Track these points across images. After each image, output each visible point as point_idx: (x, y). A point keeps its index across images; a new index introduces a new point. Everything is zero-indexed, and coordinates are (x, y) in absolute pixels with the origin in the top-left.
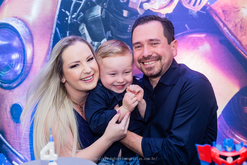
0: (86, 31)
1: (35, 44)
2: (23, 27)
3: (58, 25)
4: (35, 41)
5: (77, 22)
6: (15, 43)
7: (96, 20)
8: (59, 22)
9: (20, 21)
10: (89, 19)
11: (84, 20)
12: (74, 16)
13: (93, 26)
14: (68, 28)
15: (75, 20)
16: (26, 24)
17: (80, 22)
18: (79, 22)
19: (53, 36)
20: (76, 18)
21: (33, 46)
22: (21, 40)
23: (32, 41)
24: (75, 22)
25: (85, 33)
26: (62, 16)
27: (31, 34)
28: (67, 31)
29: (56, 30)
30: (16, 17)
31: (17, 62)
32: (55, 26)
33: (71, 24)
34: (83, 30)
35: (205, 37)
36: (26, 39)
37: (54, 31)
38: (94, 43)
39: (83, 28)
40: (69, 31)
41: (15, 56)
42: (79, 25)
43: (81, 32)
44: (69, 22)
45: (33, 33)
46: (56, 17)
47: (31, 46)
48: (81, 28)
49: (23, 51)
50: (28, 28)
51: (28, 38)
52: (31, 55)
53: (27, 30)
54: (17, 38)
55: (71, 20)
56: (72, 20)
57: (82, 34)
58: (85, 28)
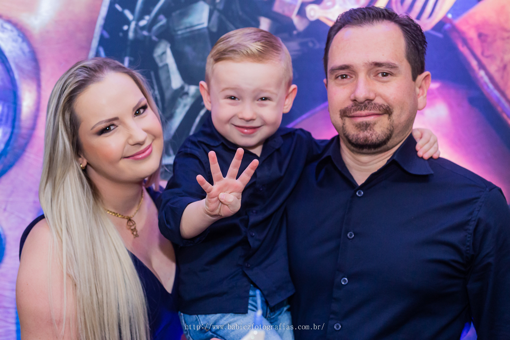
0: (170, 60)
1: (44, 83)
2: (15, 41)
3: (102, 42)
4: (44, 75)
5: (150, 38)
7: (195, 37)
8: (106, 35)
9: (8, 26)
10: (180, 32)
11: (167, 34)
12: (142, 23)
13: (188, 49)
14: (128, 50)
15: (145, 33)
16: (23, 33)
17: (157, 36)
18: (154, 38)
20: (148, 27)
21: (39, 86)
22: (9, 70)
23: (36, 76)
24: (145, 37)
25: (167, 65)
26: (114, 20)
27: (35, 59)
28: (125, 56)
29: (98, 53)
32: (95, 43)
33: (136, 40)
34: (164, 56)
35: (438, 89)
36: (22, 70)
37: (92, 55)
38: (189, 89)
39: (164, 53)
40: (130, 56)
42: (153, 45)
43: (158, 60)
44: (131, 35)
45: (40, 57)
46: (100, 22)
47: (34, 87)
48: (158, 51)
50: (30, 45)
51: (28, 67)
52: (33, 109)
53: (25, 48)
55: (135, 31)
56: (139, 31)
57: (160, 65)
58: (169, 52)
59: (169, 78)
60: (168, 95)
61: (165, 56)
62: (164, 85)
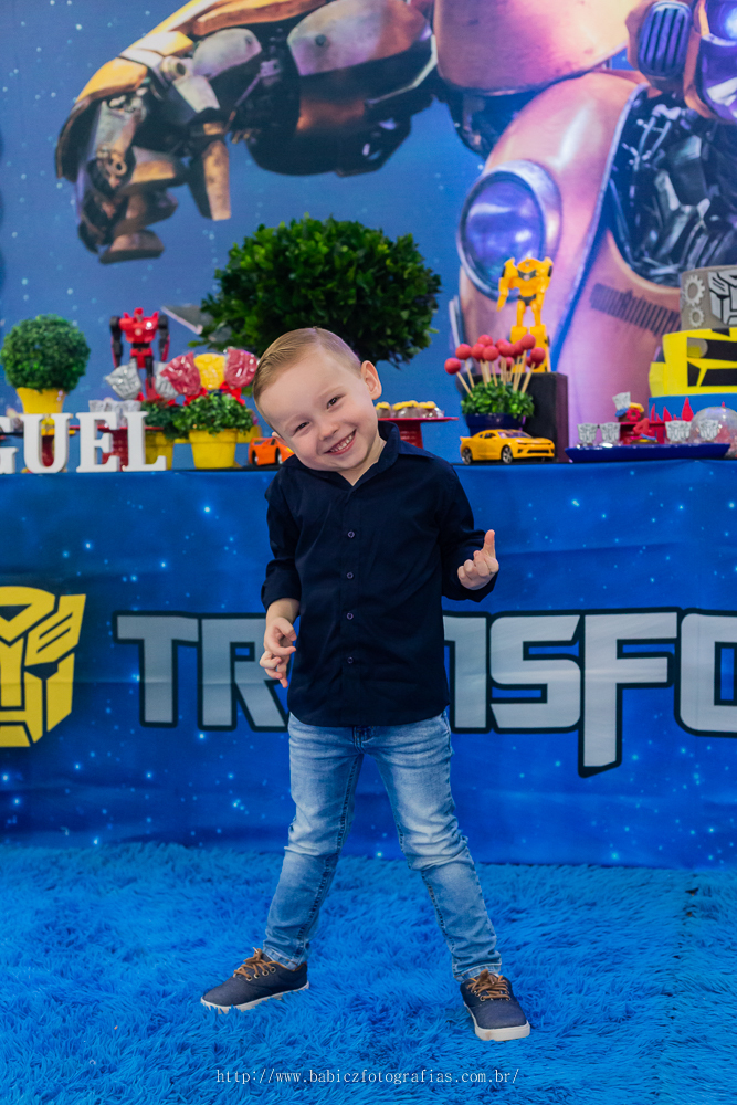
0: (669, 186)
1: (565, 213)
2: (542, 179)
3: (613, 175)
4: (566, 206)
5: (652, 169)
6: (525, 211)
7: (690, 165)
8: (616, 169)
9: (536, 168)
10: (677, 163)
11: (666, 165)
12: (646, 157)
13: (683, 176)
14: (634, 179)
15: (648, 165)
16: (548, 172)
17: (658, 168)
18: (656, 169)
19: (601, 196)
20: (650, 161)
21: (561, 215)
22: (536, 204)
23: (558, 206)
24: (648, 168)
25: (666, 191)
26: (622, 157)
27: (557, 192)
28: (631, 184)
29: (609, 188)
30: (530, 160)
31: (527, 246)
32: (606, 176)
33: (640, 172)
34: (663, 183)
36: (546, 202)
37: (604, 187)
38: (685, 209)
39: (663, 181)
41: (523, 236)
42: (654, 175)
43: (658, 187)
44: (636, 168)
45: (562, 190)
46: (611, 159)
47: (557, 216)
48: (659, 180)
49: (538, 225)
50: (554, 183)
51: (552, 200)
53: (550, 184)
54: (529, 202)
55: (640, 164)
56: (643, 164)
57: (661, 190)
58: (668, 180)
59: (667, 202)
60: (667, 215)
61: (665, 183)
62: (664, 206)
